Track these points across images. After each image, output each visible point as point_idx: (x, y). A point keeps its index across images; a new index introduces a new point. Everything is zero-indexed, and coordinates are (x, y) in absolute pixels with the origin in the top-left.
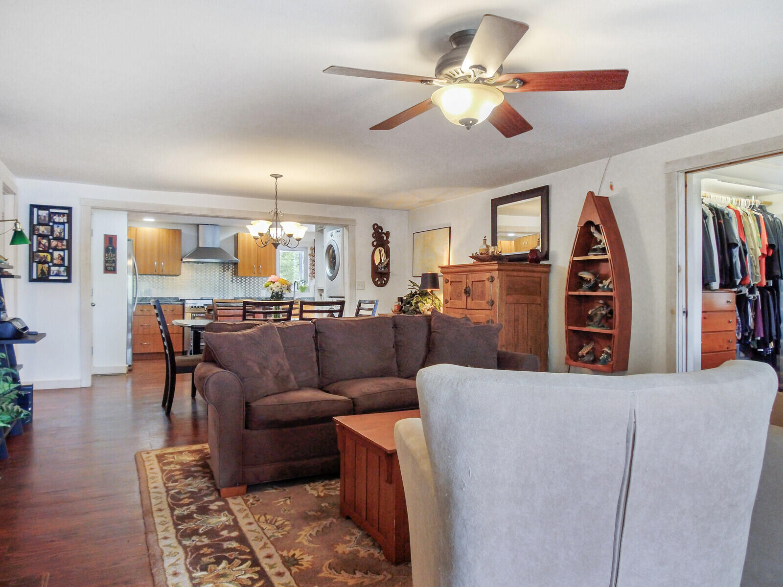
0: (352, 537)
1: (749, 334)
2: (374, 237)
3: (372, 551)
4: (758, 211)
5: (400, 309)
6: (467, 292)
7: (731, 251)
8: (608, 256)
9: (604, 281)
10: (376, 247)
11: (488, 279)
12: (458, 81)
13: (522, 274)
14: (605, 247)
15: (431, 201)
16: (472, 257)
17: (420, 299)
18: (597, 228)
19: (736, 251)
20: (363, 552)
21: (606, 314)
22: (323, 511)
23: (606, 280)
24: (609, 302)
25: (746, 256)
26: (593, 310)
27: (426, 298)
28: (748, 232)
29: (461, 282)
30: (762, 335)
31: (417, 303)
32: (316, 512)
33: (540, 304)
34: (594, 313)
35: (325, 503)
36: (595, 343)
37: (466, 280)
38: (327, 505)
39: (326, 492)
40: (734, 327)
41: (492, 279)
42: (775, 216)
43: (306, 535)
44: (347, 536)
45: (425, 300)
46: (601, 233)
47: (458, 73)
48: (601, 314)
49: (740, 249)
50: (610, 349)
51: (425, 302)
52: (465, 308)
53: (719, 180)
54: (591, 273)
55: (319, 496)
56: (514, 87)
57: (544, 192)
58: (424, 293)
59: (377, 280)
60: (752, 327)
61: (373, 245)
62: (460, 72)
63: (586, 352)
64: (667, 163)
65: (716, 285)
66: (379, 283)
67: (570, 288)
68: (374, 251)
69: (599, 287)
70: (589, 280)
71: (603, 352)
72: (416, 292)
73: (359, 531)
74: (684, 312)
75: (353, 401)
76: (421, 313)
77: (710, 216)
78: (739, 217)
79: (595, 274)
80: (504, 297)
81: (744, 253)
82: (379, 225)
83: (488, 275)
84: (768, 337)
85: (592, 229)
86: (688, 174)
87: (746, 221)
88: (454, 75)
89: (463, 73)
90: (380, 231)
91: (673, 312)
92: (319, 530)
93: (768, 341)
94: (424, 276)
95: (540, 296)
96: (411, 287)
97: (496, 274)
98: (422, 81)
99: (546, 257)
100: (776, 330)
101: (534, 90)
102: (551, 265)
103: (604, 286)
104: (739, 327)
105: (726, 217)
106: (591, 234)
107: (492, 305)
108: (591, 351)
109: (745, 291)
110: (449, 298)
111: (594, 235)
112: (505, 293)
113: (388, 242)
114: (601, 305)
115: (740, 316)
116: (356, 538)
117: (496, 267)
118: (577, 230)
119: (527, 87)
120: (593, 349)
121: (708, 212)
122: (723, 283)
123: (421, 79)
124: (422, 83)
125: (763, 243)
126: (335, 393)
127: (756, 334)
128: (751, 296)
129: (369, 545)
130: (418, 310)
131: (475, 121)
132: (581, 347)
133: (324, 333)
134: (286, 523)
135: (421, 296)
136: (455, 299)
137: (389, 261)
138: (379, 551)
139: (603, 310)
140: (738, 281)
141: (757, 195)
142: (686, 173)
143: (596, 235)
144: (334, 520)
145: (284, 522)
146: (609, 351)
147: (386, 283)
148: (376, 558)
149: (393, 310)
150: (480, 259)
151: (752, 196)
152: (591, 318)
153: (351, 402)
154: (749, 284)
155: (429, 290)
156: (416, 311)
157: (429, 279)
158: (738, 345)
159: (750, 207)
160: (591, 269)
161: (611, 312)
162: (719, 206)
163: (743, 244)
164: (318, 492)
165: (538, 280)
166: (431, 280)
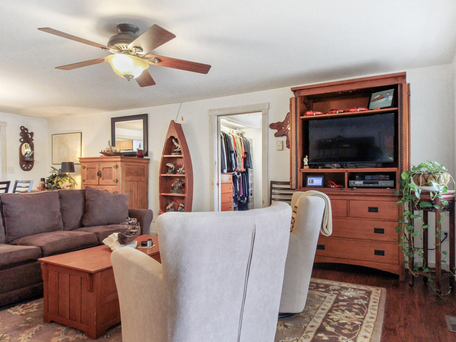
0: (60, 332)
1: (237, 194)
2: (21, 136)
3: (77, 336)
4: (240, 136)
5: (44, 187)
6: (99, 174)
7: (231, 154)
8: (182, 155)
9: (180, 169)
10: (23, 143)
11: (114, 167)
12: (123, 52)
13: (134, 164)
14: (180, 151)
15: (68, 114)
16: (102, 153)
17: (59, 179)
18: (176, 140)
19: (233, 155)
20: (71, 338)
21: (181, 186)
22: (30, 322)
23: (181, 168)
24: (182, 180)
25: (237, 157)
26: (174, 184)
27: (64, 178)
28: (237, 146)
29: (95, 168)
30: (242, 194)
31: (57, 182)
32: (25, 324)
33: (144, 181)
34: (174, 186)
35: (29, 317)
36: (175, 201)
37: (99, 167)
38: (31, 318)
39: (27, 311)
40: (232, 191)
41: (117, 167)
42: (247, 139)
43: (25, 339)
44: (56, 332)
45: (63, 180)
46: (179, 144)
47: (124, 48)
48: (179, 186)
49: (234, 153)
50: (184, 204)
51: (63, 181)
52: (98, 184)
53: (227, 120)
54: (172, 164)
55: (22, 315)
56: (154, 62)
57: (145, 117)
58: (63, 175)
59: (24, 166)
60: (238, 191)
61: (21, 141)
62: (125, 47)
63: (170, 207)
64: (210, 110)
65: (225, 171)
66: (25, 168)
67: (162, 172)
68: (21, 146)
69: (177, 172)
70: (172, 168)
71: (179, 206)
72: (56, 175)
73: (63, 328)
74: (217, 184)
75: (42, 248)
76: (61, 189)
77: (223, 137)
78: (234, 139)
79: (175, 165)
80: (124, 177)
81: (236, 156)
82: (26, 127)
83: (114, 164)
84: (245, 195)
85: (173, 140)
86: (219, 117)
87: (236, 140)
88: (121, 48)
89: (127, 48)
90: (26, 131)
91: (213, 184)
92: (33, 333)
93: (245, 197)
94: (64, 164)
95: (144, 176)
96: (52, 171)
97: (119, 164)
98: (102, 48)
99: (147, 155)
100: (248, 192)
101: (164, 66)
102: (150, 159)
103: (180, 171)
104: (234, 191)
105: (229, 138)
106: (173, 143)
107: (117, 182)
108: (173, 206)
109: (236, 173)
110: (86, 179)
111: (174, 144)
112: (124, 175)
113: (33, 140)
114: (178, 181)
115: (234, 185)
116: (62, 332)
117: (120, 159)
118: (165, 140)
119: (161, 63)
120: (174, 205)
121: (222, 135)
122: (228, 170)
123: (102, 46)
124: (102, 49)
125: (243, 151)
126: (21, 244)
127: (240, 194)
128: (238, 176)
129: (74, 333)
130: (58, 187)
131: (133, 76)
132: (168, 205)
133: (8, 204)
134: (5, 335)
135: (60, 177)
136: (90, 179)
137: (33, 153)
138: (82, 335)
139: (180, 184)
140: (234, 169)
141: (239, 128)
142: (218, 116)
143: (175, 144)
144: (42, 326)
145: (3, 335)
146: (183, 206)
147: (31, 168)
148: (82, 339)
149: (38, 187)
150: (107, 154)
151: (237, 128)
152: (173, 188)
153: (40, 249)
154: (238, 171)
155: (67, 173)
156: (57, 187)
157: (68, 167)
158: (233, 199)
159: (237, 134)
160: (173, 162)
161: (184, 185)
162: (226, 133)
163: (236, 151)
164: (20, 312)
165: (143, 167)
166: (69, 167)
